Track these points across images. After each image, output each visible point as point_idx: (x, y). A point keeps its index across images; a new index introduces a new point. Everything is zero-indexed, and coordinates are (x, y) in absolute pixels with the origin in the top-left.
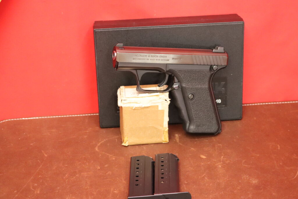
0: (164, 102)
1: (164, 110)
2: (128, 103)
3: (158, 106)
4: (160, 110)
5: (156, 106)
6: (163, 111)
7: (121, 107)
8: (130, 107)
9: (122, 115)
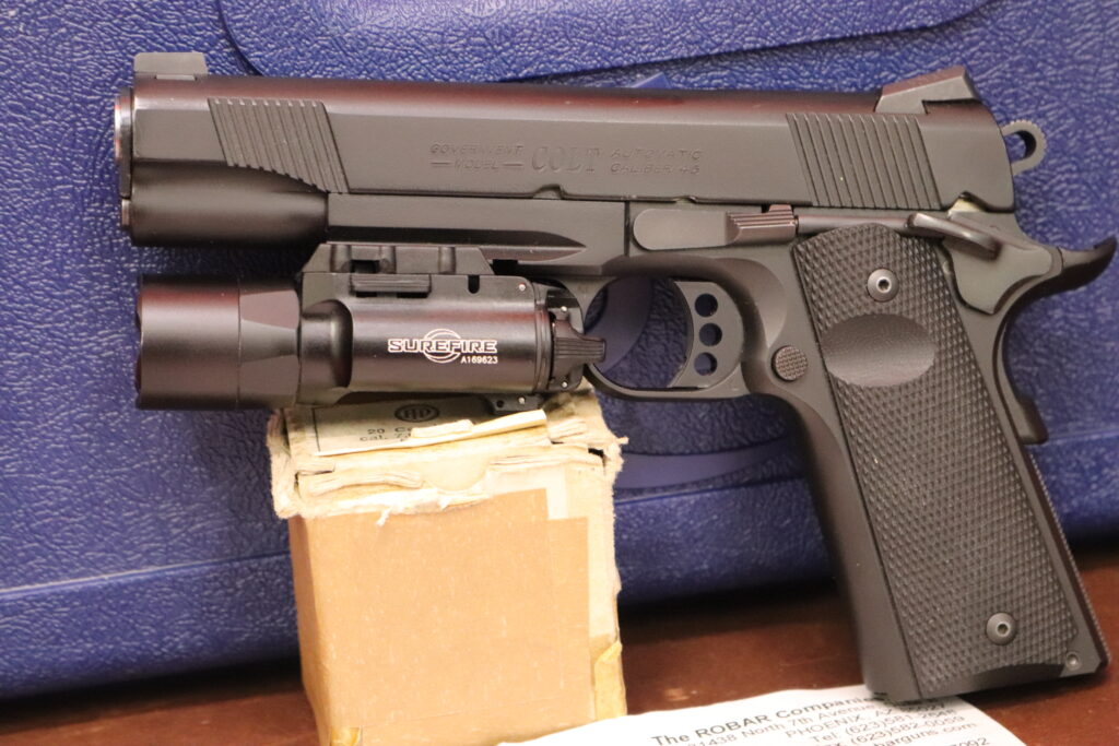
0: (580, 462)
1: (584, 520)
2: (343, 487)
3: (540, 495)
4: (556, 523)
5: (527, 493)
6: (576, 529)
7: (299, 519)
8: (355, 516)
9: (309, 581)
